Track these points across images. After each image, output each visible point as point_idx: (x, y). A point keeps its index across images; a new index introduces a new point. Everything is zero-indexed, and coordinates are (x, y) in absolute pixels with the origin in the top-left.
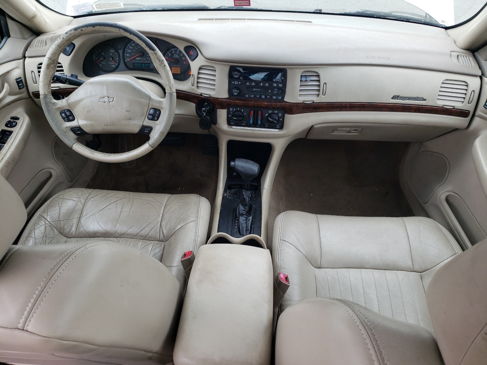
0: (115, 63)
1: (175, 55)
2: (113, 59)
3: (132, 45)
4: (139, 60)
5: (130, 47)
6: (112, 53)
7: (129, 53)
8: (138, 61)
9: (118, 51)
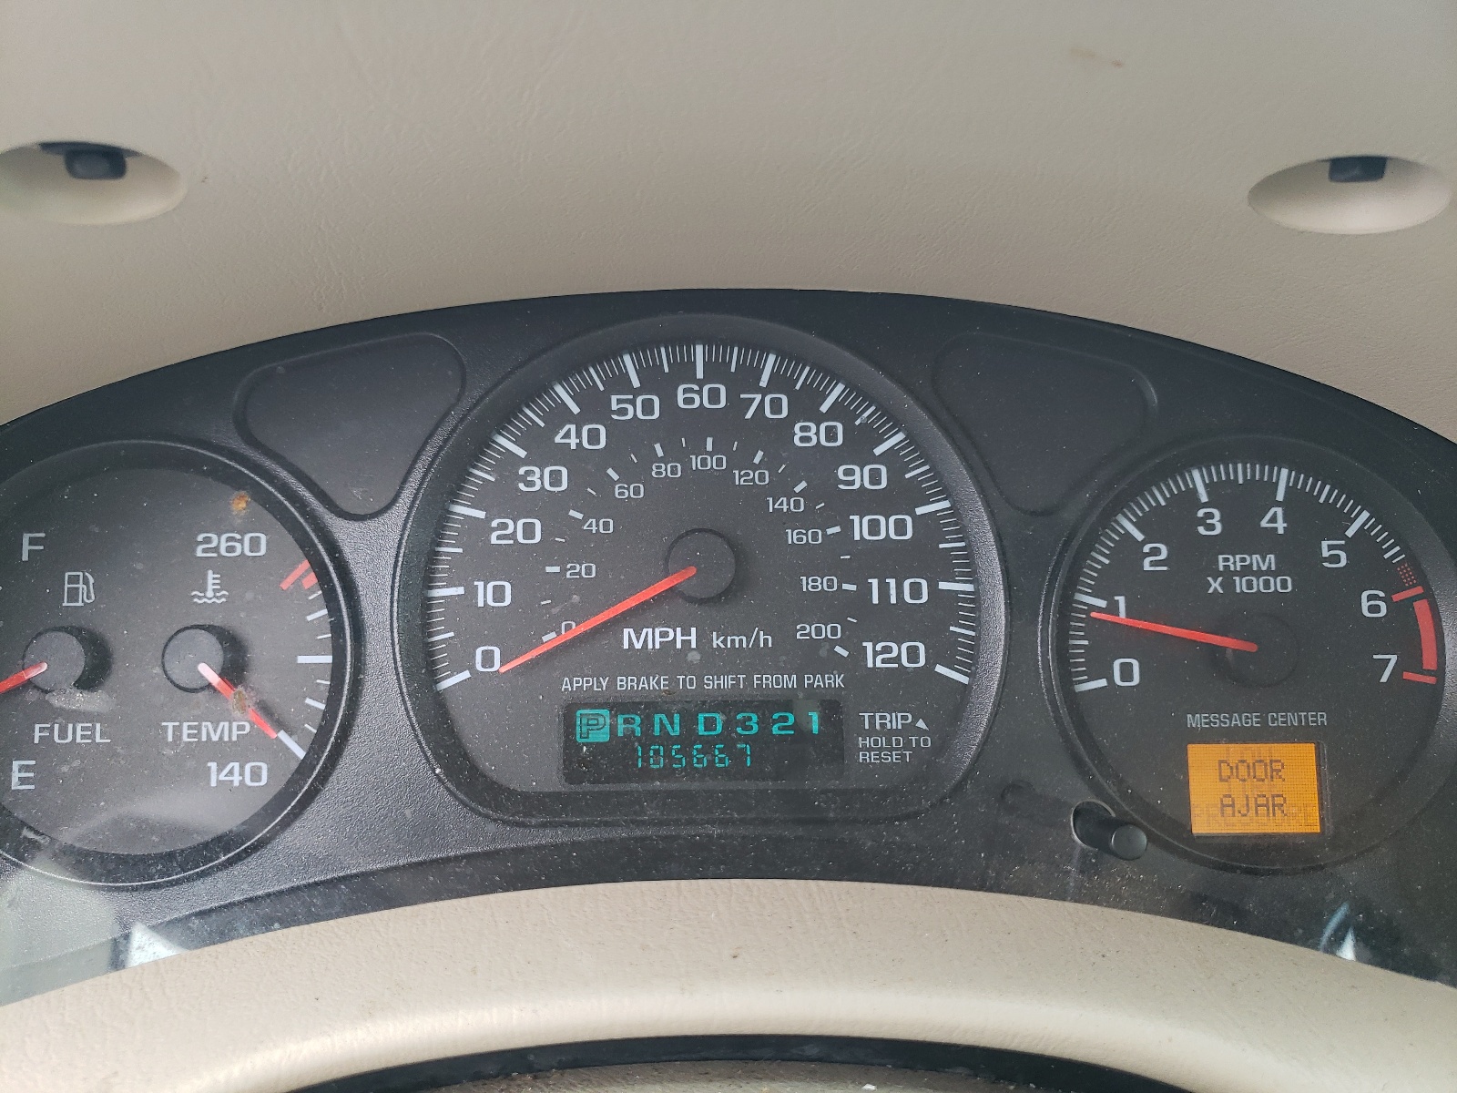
0: (280, 725)
1: (1235, 562)
2: (235, 670)
3: (569, 436)
4: (667, 658)
5: (539, 479)
6: (231, 569)
7: (510, 562)
8: (653, 684)
9: (333, 548)
